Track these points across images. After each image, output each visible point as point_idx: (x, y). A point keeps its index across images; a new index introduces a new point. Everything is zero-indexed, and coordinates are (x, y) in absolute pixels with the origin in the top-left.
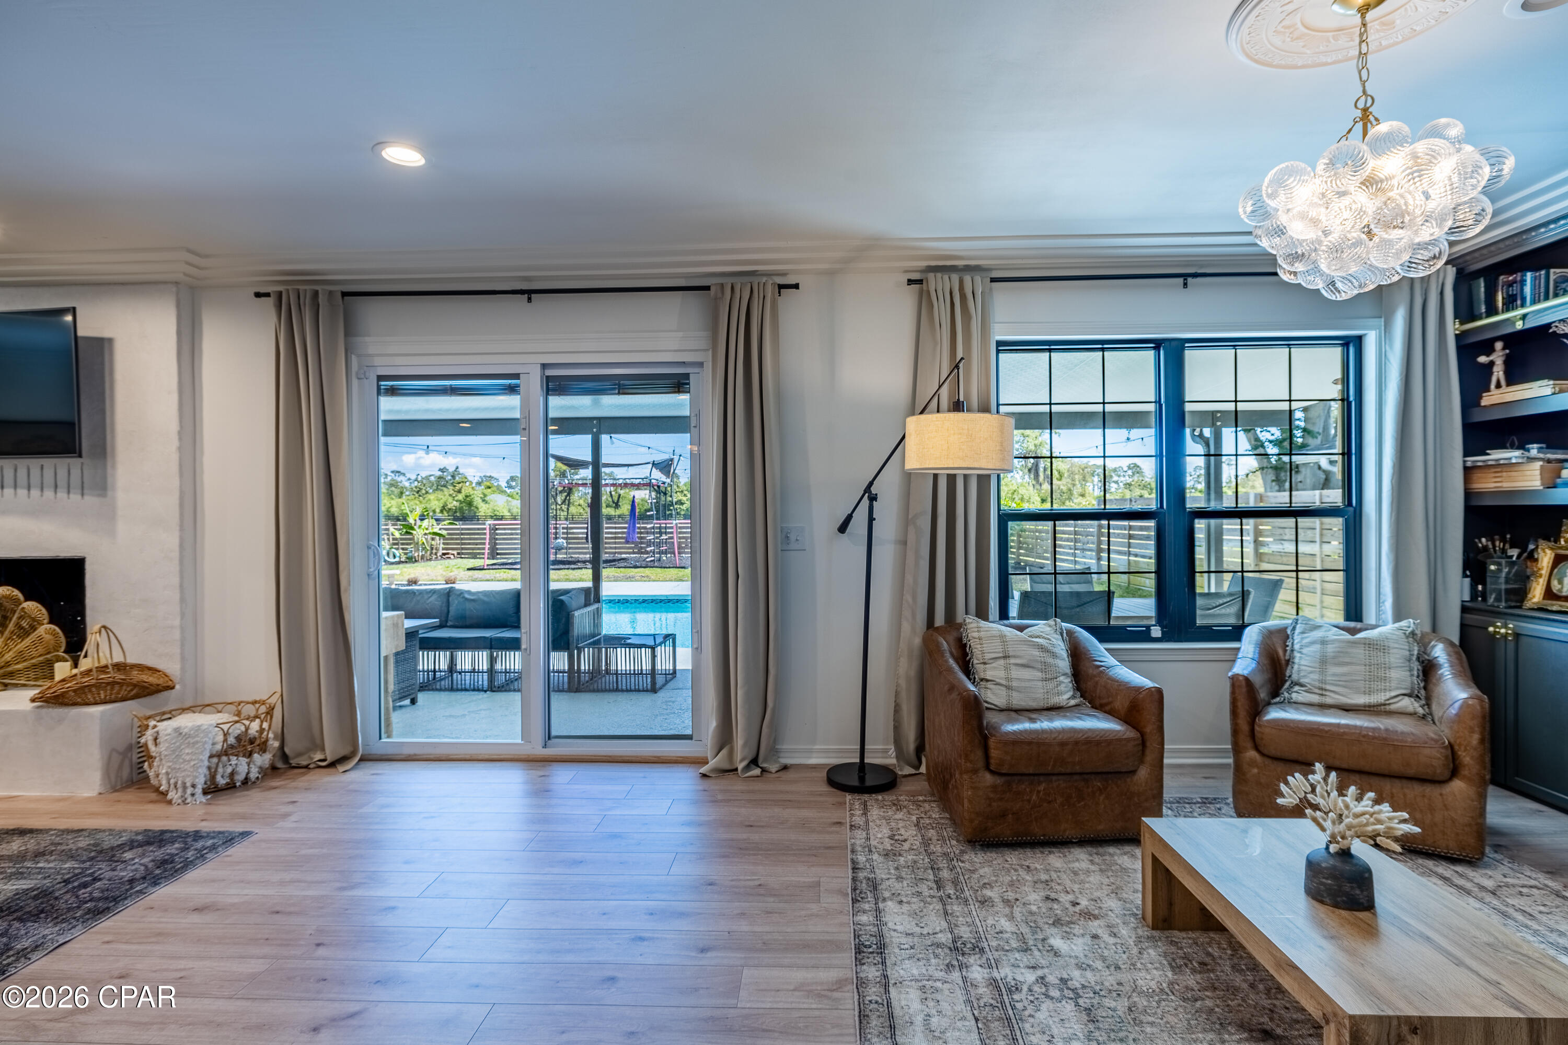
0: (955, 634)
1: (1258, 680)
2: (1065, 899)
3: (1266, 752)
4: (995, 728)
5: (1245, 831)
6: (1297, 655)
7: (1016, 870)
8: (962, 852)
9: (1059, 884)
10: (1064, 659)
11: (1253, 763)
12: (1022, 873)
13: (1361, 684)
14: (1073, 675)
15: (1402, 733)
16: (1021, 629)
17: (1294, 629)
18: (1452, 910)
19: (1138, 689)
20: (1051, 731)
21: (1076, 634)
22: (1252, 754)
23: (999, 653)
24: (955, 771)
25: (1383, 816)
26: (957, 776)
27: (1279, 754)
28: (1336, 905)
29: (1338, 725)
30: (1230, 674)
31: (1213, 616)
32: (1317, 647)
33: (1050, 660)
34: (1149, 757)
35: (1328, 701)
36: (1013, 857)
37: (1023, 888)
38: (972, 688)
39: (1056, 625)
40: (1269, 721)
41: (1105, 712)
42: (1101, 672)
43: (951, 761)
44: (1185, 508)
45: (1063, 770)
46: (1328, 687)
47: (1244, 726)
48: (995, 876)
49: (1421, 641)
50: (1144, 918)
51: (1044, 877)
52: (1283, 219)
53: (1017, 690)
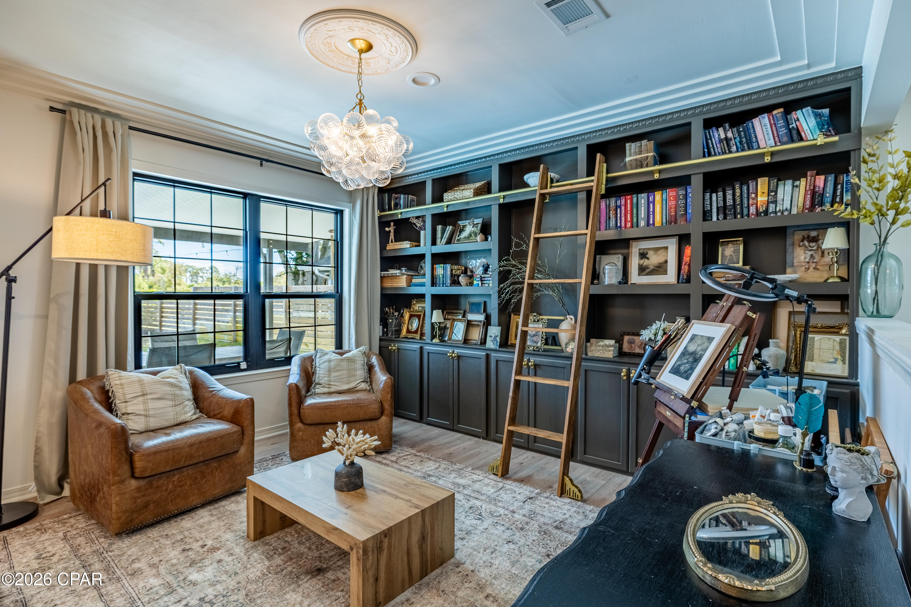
0: (98, 384)
1: (301, 385)
2: (196, 546)
3: (306, 422)
4: (138, 447)
5: (303, 467)
6: (317, 369)
7: (157, 541)
8: (111, 544)
9: (191, 538)
10: (188, 390)
11: (300, 430)
12: (163, 541)
13: (345, 380)
14: (194, 399)
15: (364, 399)
16: (155, 374)
17: (316, 356)
18: (391, 475)
19: (239, 401)
20: (183, 439)
21: (195, 373)
22: (299, 425)
23: (138, 392)
24: (103, 486)
25: (368, 440)
26: (105, 489)
27: (312, 422)
28: (349, 490)
29: (338, 401)
30: (288, 384)
31: (275, 353)
32: (326, 364)
33: (178, 392)
34: (247, 440)
35: (332, 390)
36: (154, 533)
37: (165, 551)
38: (118, 421)
39: (181, 368)
40: (307, 406)
41: (217, 419)
42: (213, 393)
43: (99, 480)
44: (260, 293)
45: (191, 463)
46: (332, 383)
47: (295, 411)
48: (141, 551)
49: (367, 355)
50: (248, 537)
51: (179, 537)
52: (326, 142)
53: (154, 416)
